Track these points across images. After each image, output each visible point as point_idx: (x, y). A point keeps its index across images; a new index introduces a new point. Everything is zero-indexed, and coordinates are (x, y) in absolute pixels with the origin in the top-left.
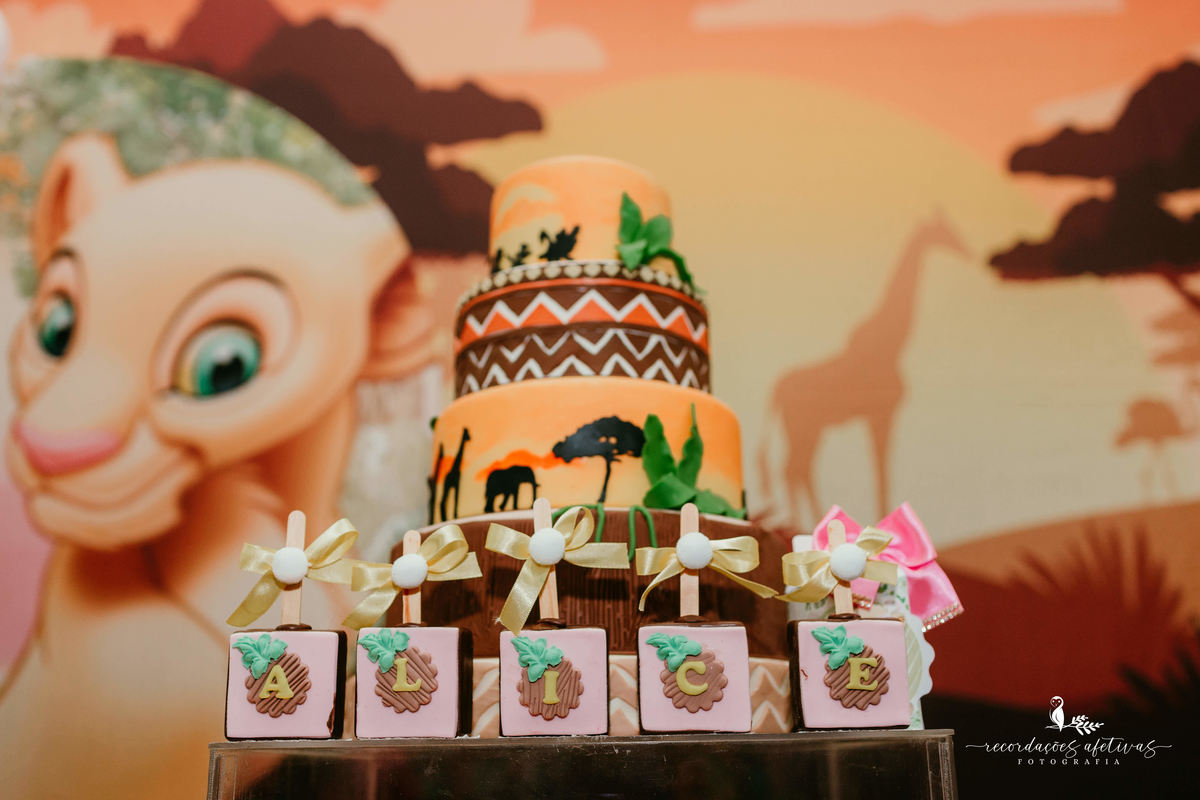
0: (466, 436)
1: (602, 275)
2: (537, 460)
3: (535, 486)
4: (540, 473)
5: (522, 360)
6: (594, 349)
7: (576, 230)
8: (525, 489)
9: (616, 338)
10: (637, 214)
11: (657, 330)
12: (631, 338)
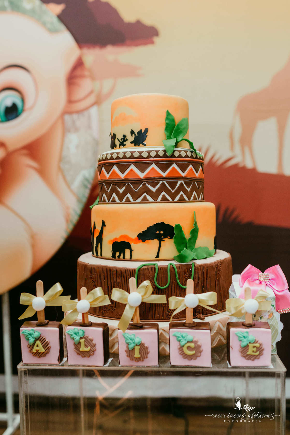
0: (104, 224)
1: (157, 156)
2: (132, 239)
3: (131, 251)
4: (133, 245)
5: (125, 193)
6: (154, 190)
7: (147, 130)
8: (127, 252)
9: (163, 184)
10: (173, 120)
11: (181, 178)
12: (170, 184)
